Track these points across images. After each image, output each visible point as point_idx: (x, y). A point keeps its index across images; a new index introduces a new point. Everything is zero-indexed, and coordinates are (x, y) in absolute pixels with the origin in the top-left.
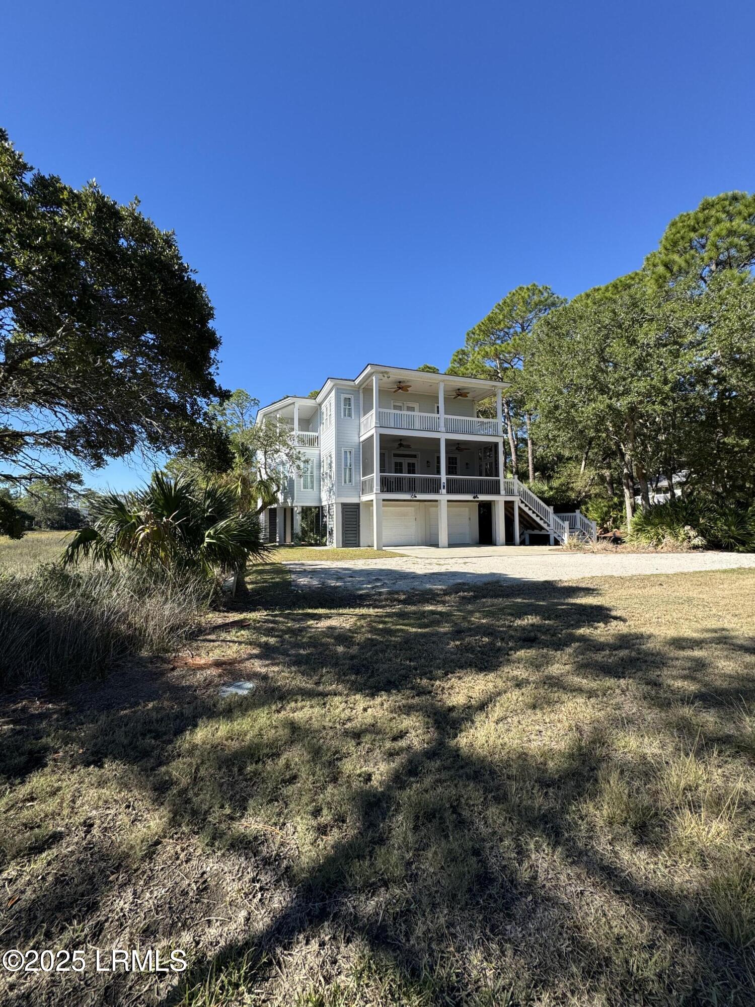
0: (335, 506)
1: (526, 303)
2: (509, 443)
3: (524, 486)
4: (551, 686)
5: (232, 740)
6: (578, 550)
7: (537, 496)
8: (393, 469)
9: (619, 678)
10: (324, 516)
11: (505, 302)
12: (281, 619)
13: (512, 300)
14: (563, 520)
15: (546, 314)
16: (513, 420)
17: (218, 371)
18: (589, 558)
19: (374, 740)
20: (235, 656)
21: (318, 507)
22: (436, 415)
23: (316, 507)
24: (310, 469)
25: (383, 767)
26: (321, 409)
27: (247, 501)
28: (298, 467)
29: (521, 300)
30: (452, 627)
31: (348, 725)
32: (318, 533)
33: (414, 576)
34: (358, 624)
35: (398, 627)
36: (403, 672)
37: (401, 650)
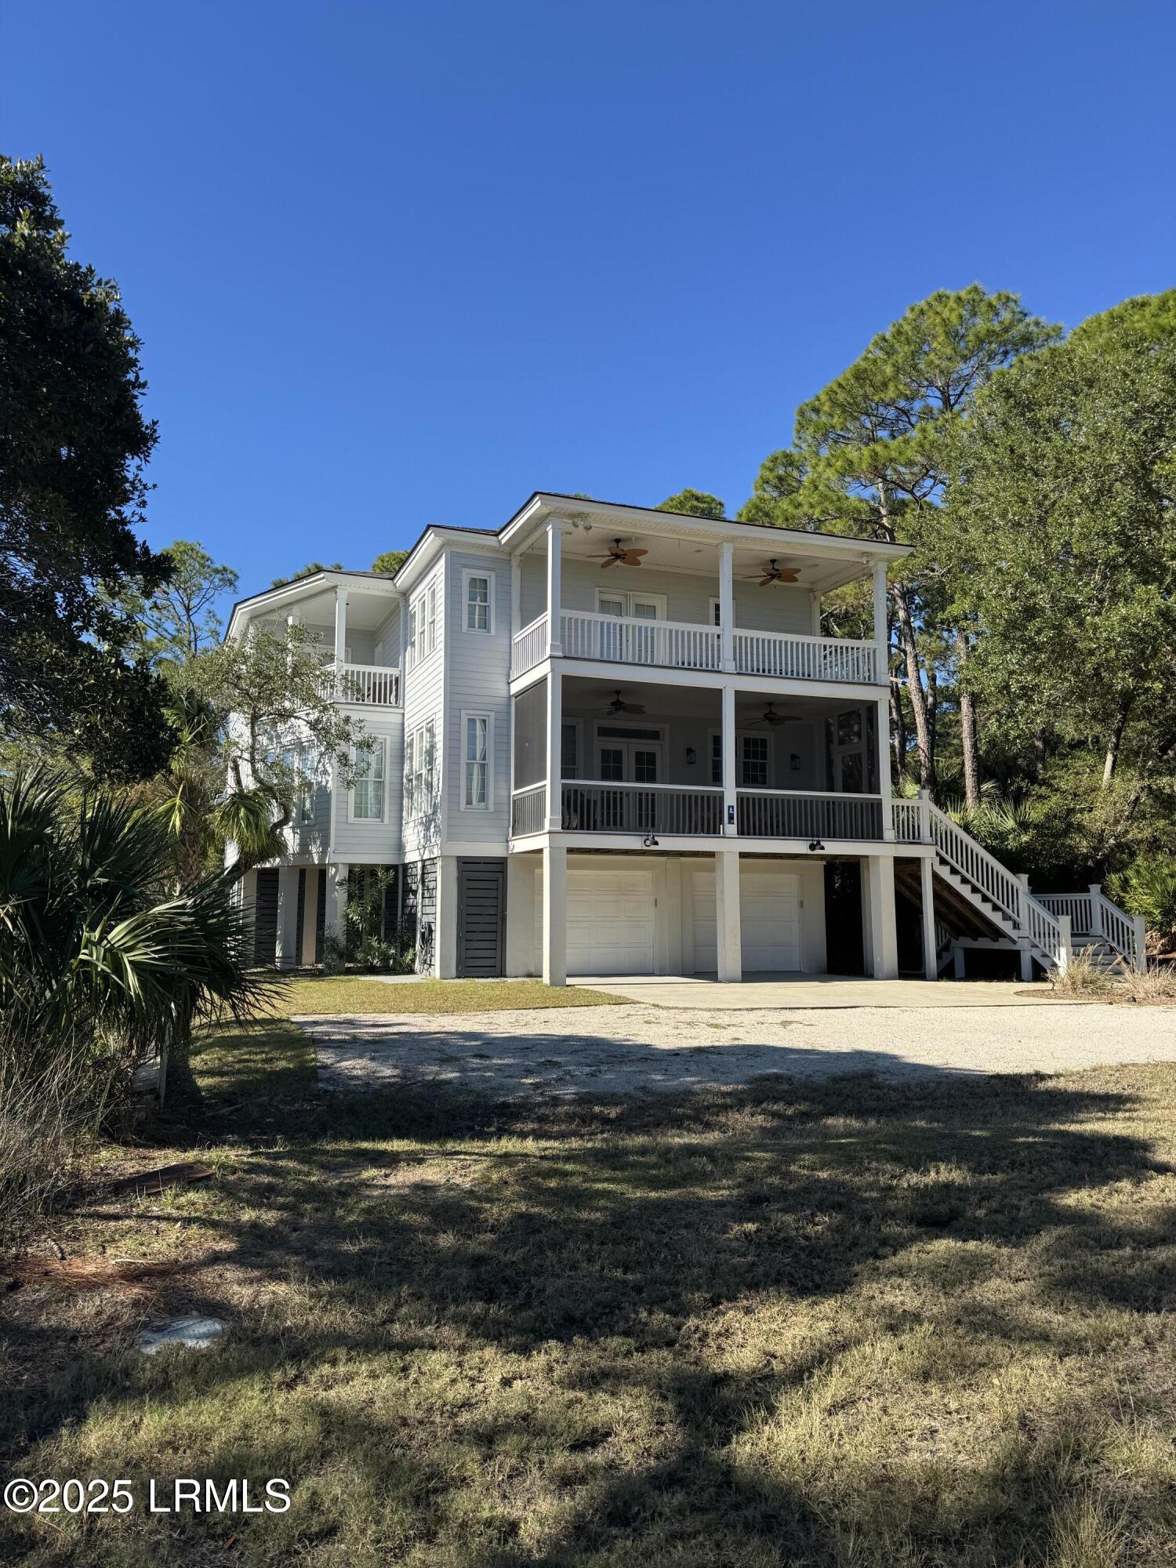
0: (439, 863)
1: (954, 336)
2: (910, 702)
3: (951, 820)
4: (975, 1328)
5: (176, 1450)
6: (1094, 993)
7: (986, 848)
8: (598, 770)
9: (1142, 1309)
10: (408, 891)
11: (899, 333)
12: (291, 1164)
13: (917, 329)
14: (1056, 910)
15: (1005, 365)
16: (920, 638)
17: (144, 511)
18: (1123, 1014)
19: (527, 1449)
20: (173, 1255)
21: (395, 867)
22: (712, 629)
23: (387, 868)
24: (374, 766)
25: (546, 1505)
26: (407, 605)
27: (197, 849)
28: (344, 759)
29: (940, 330)
30: (739, 1186)
31: (464, 1417)
32: (391, 935)
33: (646, 1056)
34: (495, 1177)
35: (599, 1186)
36: (607, 1296)
37: (603, 1243)
